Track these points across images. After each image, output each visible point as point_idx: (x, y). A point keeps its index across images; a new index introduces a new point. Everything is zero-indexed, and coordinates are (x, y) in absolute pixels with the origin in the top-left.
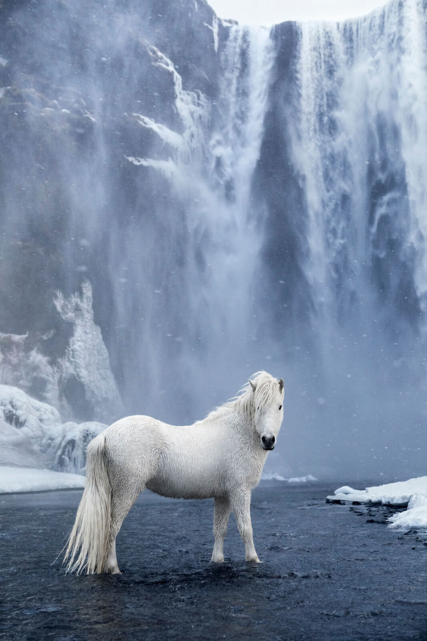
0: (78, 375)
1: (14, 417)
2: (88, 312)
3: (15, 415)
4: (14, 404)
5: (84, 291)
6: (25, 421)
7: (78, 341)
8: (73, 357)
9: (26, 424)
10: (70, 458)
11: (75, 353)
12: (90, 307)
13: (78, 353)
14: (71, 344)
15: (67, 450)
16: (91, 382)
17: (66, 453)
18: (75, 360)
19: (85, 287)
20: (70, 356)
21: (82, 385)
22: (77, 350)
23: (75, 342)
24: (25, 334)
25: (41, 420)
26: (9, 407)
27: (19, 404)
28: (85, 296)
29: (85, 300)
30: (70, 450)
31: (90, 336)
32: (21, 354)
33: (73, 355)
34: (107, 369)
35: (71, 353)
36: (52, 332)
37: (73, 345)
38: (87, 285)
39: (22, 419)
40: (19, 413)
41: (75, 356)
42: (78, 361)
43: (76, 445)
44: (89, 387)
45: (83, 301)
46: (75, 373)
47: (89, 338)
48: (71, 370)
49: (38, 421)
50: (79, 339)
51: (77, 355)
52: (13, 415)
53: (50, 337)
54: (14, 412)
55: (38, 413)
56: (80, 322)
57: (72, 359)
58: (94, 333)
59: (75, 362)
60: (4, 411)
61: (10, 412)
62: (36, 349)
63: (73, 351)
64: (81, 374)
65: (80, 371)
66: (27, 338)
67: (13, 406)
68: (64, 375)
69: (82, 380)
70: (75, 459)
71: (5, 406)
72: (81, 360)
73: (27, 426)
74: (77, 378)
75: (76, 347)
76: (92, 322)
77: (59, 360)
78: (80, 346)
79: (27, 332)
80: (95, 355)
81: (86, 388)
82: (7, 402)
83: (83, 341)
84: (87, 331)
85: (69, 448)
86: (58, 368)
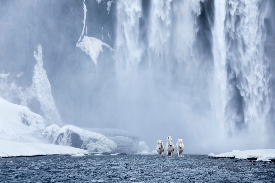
0: (37, 97)
1: (26, 121)
2: (41, 62)
3: (26, 120)
4: (25, 114)
5: (39, 51)
6: (30, 123)
7: (37, 78)
8: (34, 87)
9: (31, 125)
10: (61, 142)
11: (35, 85)
12: (41, 59)
13: (37, 85)
14: (33, 80)
15: (59, 138)
16: (44, 101)
17: (59, 139)
18: (35, 89)
19: (39, 48)
20: (32, 87)
21: (39, 102)
22: (36, 84)
23: (36, 79)
24: (8, 74)
25: (37, 123)
26: (23, 116)
27: (27, 114)
28: (39, 54)
29: (39, 56)
30: (61, 138)
31: (42, 76)
32: (6, 85)
33: (34, 86)
34: (50, 93)
35: (33, 85)
36: (22, 73)
37: (34, 81)
38: (40, 47)
39: (29, 122)
40: (28, 119)
41: (35, 87)
42: (37, 89)
43: (64, 136)
44: (43, 104)
45: (38, 56)
46: (35, 96)
47: (42, 77)
48: (33, 94)
49: (36, 123)
50: (37, 77)
51: (36, 86)
52: (25, 120)
53: (21, 76)
54: (26, 118)
55: (36, 119)
56: (37, 68)
57: (34, 89)
58: (44, 74)
59: (35, 90)
60: (21, 118)
61: (24, 118)
62: (14, 82)
63: (34, 84)
64: (38, 97)
65: (38, 95)
66: (8, 76)
67: (25, 116)
68: (30, 97)
69: (39, 100)
70: (63, 142)
71: (21, 115)
72: (38, 89)
73: (31, 126)
74: (36, 99)
75: (36, 82)
76: (43, 68)
77: (27, 89)
78: (38, 81)
79: (9, 73)
80: (44, 86)
81: (41, 104)
82: (22, 114)
83: (39, 78)
84: (41, 73)
85: (61, 137)
86: (27, 93)
